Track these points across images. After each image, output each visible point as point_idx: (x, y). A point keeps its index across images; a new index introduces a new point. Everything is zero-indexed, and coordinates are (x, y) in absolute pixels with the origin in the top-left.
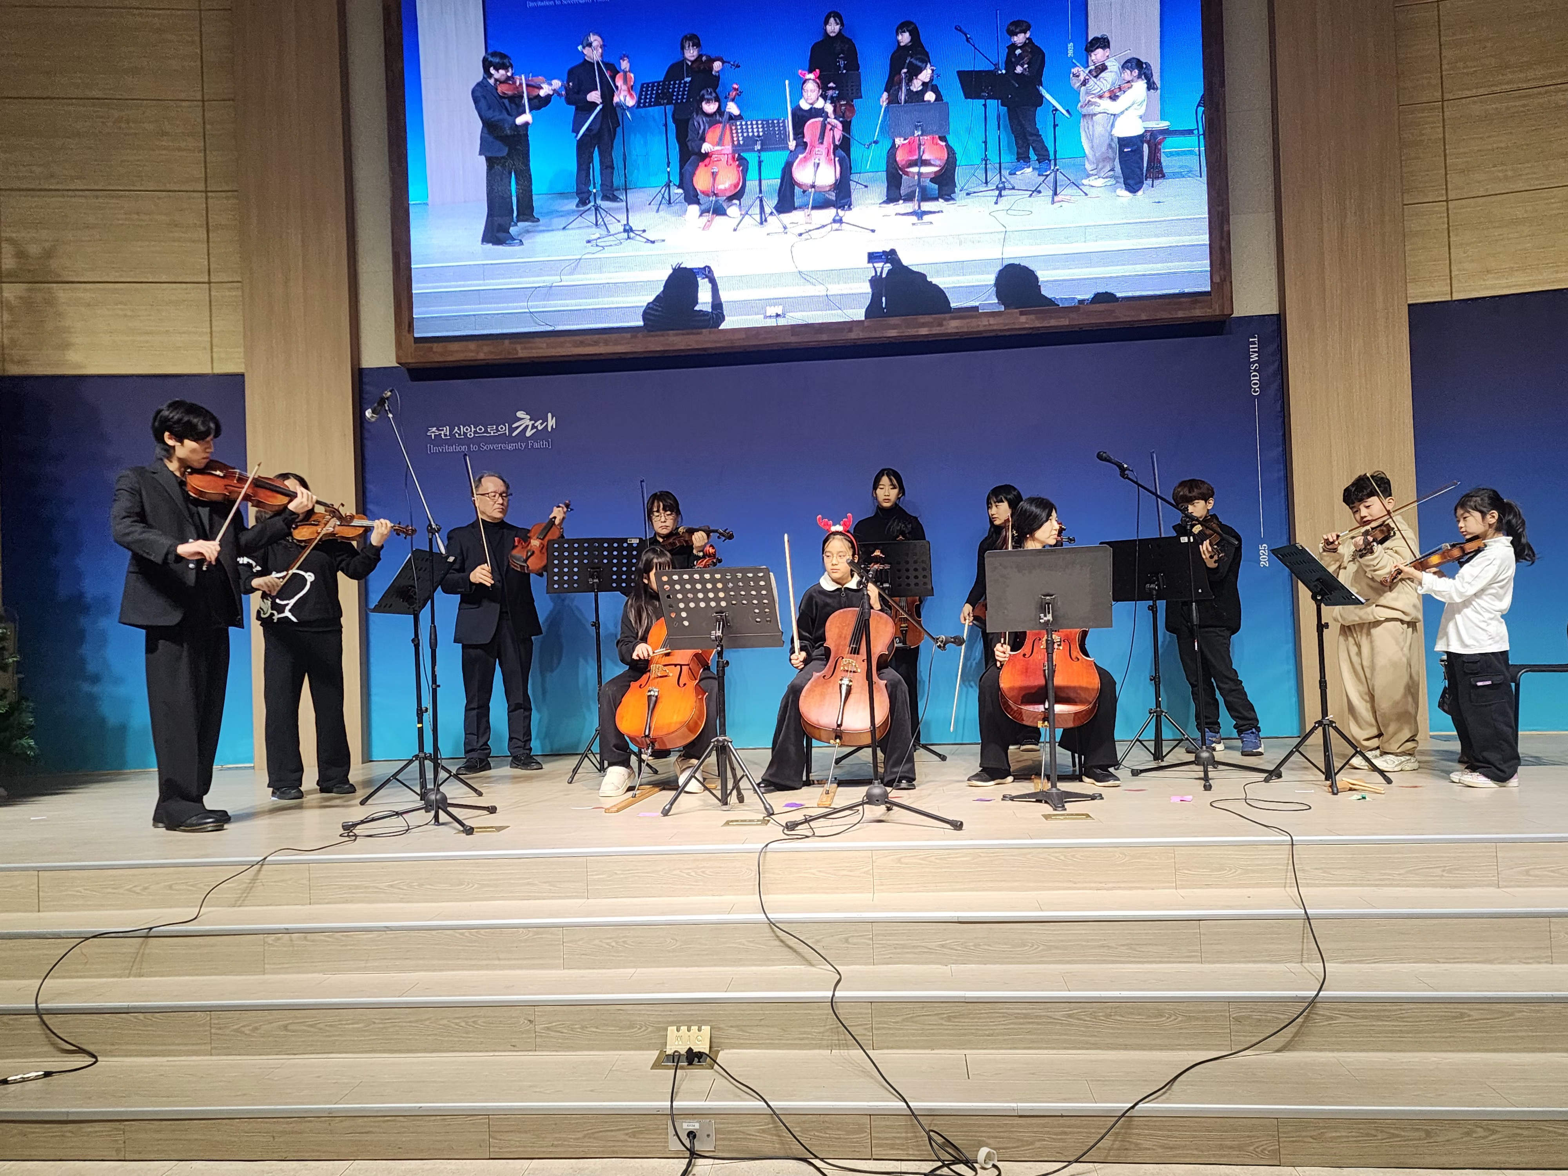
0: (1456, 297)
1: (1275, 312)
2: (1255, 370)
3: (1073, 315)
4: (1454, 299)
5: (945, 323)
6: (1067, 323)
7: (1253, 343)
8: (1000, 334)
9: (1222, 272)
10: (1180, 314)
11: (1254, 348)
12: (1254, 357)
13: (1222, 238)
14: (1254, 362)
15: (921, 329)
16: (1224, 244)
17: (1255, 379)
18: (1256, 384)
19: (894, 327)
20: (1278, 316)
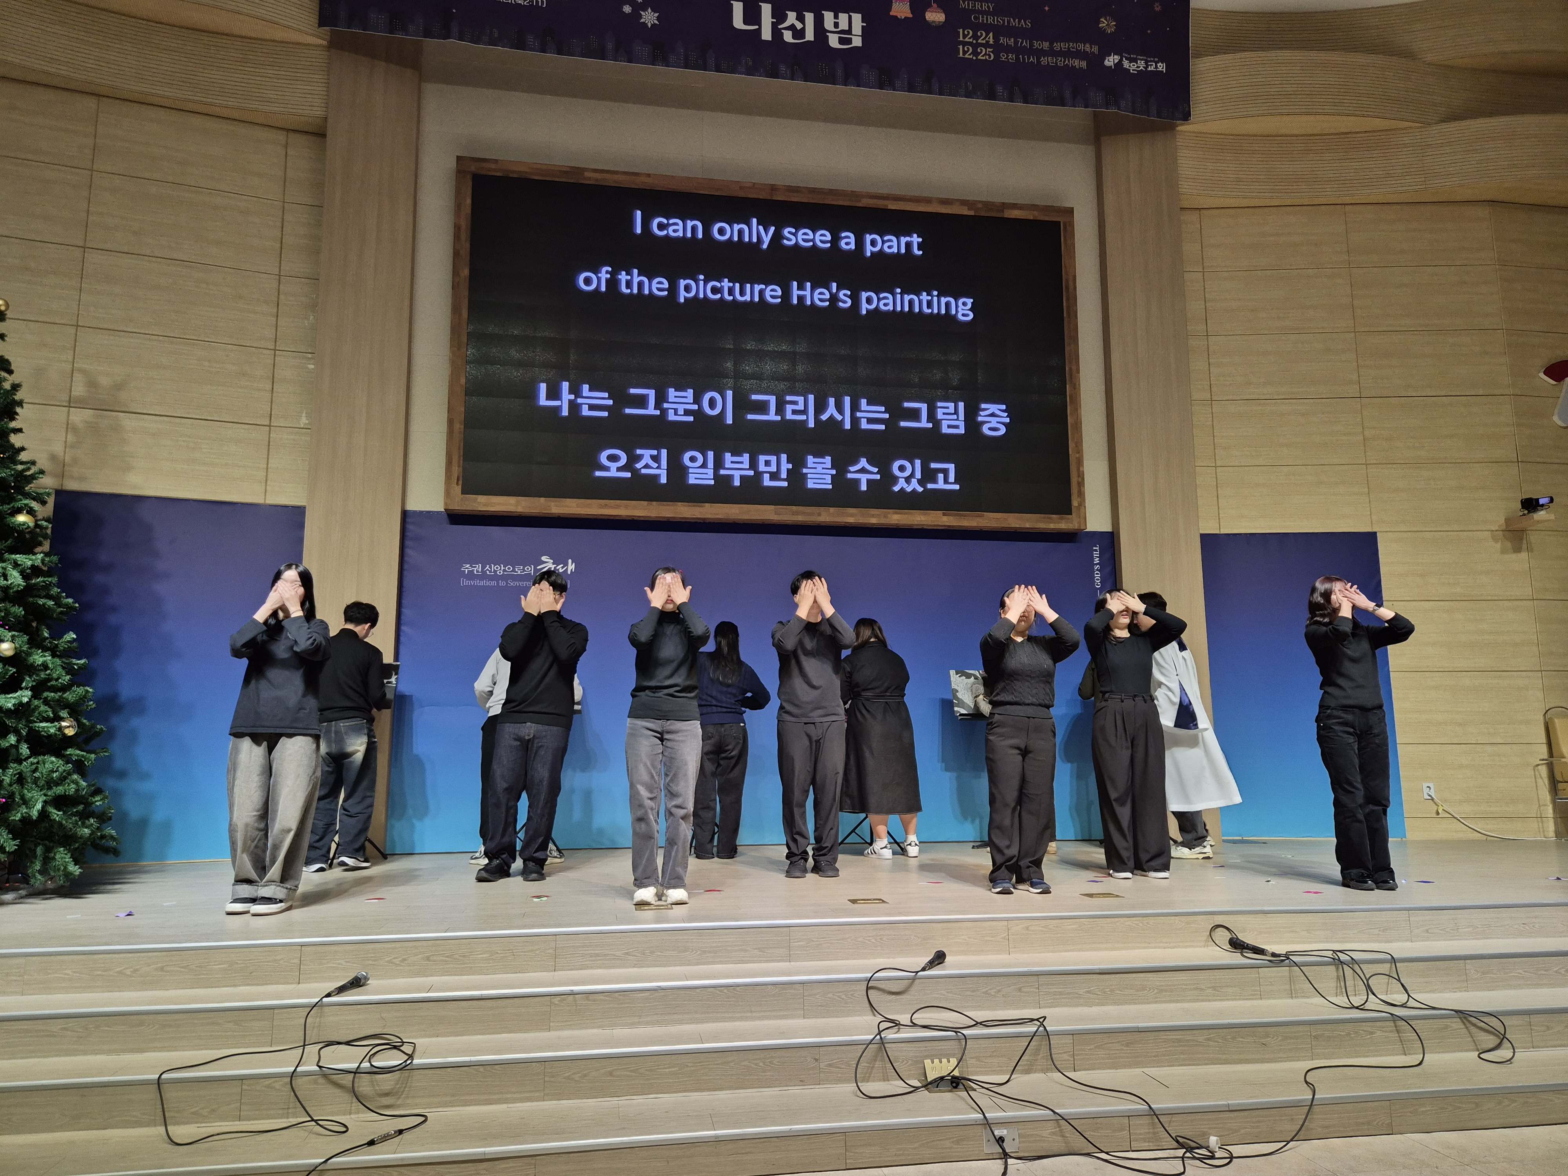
0: (1223, 531)
1: (1109, 529)
2: (1097, 570)
3: (979, 519)
4: (1222, 533)
5: (889, 515)
6: (975, 524)
7: (1096, 550)
8: (925, 527)
9: (1079, 500)
10: (1052, 526)
11: (1096, 554)
12: (1097, 561)
13: (1079, 476)
14: (1097, 564)
15: (872, 519)
16: (1080, 480)
17: (1097, 576)
18: (1097, 580)
19: (852, 515)
20: (1112, 533)
